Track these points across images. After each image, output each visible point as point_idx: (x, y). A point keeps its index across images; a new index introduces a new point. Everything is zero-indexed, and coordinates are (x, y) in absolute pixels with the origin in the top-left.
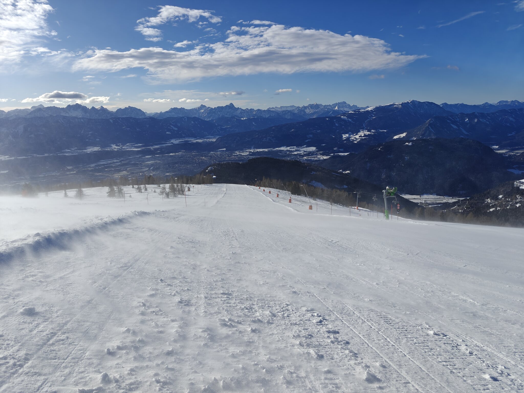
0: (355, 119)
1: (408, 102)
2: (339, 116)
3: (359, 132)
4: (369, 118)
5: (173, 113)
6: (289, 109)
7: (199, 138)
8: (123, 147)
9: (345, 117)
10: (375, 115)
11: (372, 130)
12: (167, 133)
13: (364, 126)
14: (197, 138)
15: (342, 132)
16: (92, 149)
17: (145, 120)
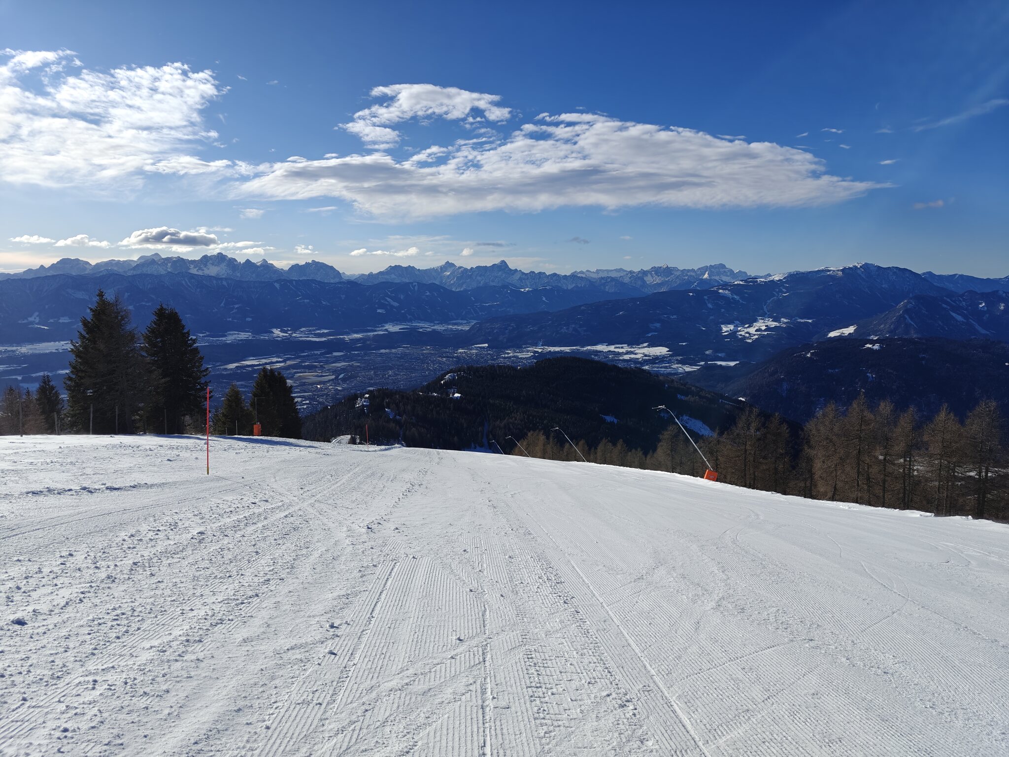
0: (746, 295)
1: (856, 267)
2: (715, 289)
3: (756, 321)
4: (774, 296)
5: (393, 276)
6: (614, 275)
7: (438, 324)
8: (294, 335)
9: (727, 292)
10: (788, 290)
11: (782, 319)
12: (379, 311)
13: (765, 310)
14: (436, 322)
15: (720, 320)
16: (236, 336)
17: (340, 286)
